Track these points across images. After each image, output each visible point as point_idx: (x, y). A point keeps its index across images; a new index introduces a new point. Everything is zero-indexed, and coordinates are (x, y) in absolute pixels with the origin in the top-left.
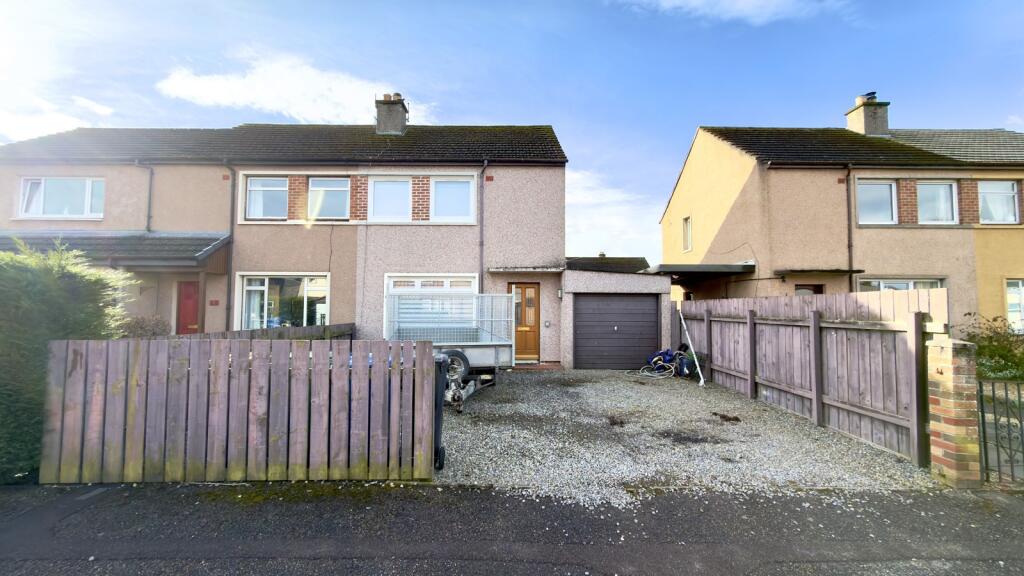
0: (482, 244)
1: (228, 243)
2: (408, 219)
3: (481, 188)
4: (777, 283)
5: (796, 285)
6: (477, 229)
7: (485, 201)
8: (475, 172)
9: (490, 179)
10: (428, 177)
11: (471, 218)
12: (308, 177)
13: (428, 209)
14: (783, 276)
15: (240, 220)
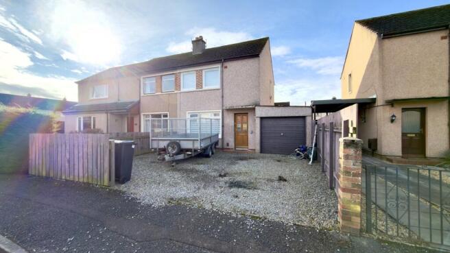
0: (223, 97)
1: (139, 102)
2: (195, 89)
3: (222, 72)
4: (388, 108)
5: (403, 109)
6: (221, 91)
7: (225, 78)
8: (219, 66)
9: (226, 67)
10: (202, 70)
11: (218, 86)
12: (162, 76)
13: (202, 83)
14: (392, 103)
15: (142, 95)
